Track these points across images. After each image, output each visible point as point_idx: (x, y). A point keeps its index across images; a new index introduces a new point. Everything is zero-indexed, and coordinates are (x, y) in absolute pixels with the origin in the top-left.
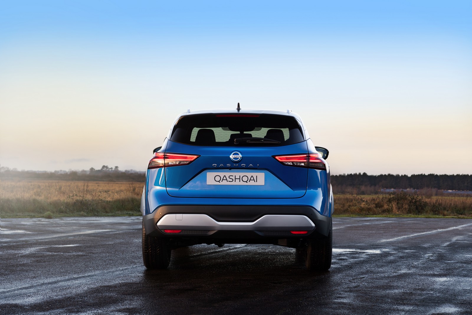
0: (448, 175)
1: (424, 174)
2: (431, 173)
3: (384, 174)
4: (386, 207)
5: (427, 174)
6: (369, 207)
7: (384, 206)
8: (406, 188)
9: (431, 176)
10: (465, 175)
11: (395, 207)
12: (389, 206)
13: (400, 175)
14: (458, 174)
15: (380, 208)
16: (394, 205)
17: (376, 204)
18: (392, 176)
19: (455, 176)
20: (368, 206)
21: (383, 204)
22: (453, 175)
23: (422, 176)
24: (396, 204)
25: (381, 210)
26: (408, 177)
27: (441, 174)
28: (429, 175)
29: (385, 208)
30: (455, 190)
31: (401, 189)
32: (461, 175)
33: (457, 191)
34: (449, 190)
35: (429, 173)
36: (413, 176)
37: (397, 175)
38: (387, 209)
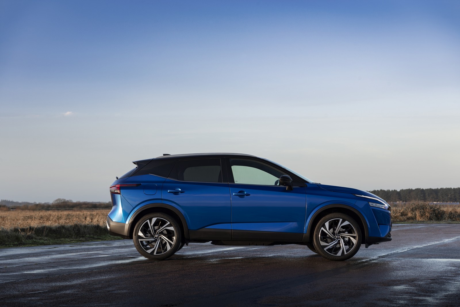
0: (433, 189)
1: (412, 189)
2: (418, 188)
3: (376, 190)
4: (410, 215)
5: (414, 189)
7: (408, 214)
8: (396, 202)
9: (418, 190)
10: (448, 189)
11: (418, 215)
12: (412, 214)
13: (391, 190)
14: (442, 187)
15: (405, 216)
16: (417, 214)
17: (401, 213)
18: (384, 191)
19: (439, 189)
20: (395, 215)
22: (438, 189)
23: (410, 191)
24: (419, 212)
25: (406, 218)
26: (398, 192)
27: (427, 188)
28: (416, 189)
29: (410, 216)
30: (440, 202)
31: (392, 202)
32: (445, 189)
33: (441, 202)
34: (434, 202)
35: (416, 188)
36: (402, 191)
37: (388, 190)
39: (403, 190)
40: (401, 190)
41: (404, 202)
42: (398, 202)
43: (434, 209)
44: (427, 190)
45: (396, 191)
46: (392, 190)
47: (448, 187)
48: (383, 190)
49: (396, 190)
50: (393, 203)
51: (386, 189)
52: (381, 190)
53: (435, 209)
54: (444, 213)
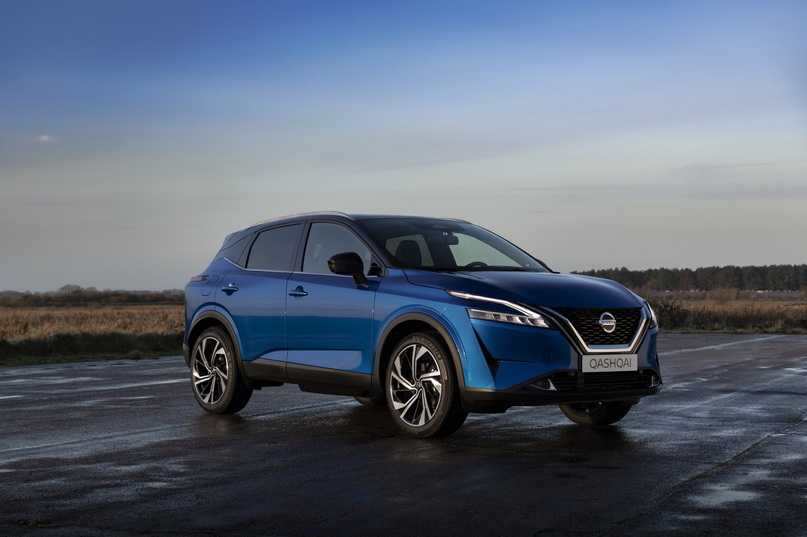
0: (756, 267)
1: (718, 267)
2: (729, 265)
3: (653, 269)
5: (721, 266)
8: (690, 290)
9: (729, 269)
10: (784, 266)
14: (774, 264)
18: (667, 271)
19: (768, 267)
22: (765, 267)
23: (714, 271)
26: (692, 272)
27: (746, 265)
28: (725, 268)
30: (769, 290)
31: (681, 291)
32: (779, 267)
33: (771, 291)
34: (758, 290)
35: (726, 265)
36: (700, 270)
37: (674, 269)
39: (702, 268)
40: (698, 270)
41: (704, 291)
42: (692, 291)
44: (746, 268)
45: (690, 270)
46: (682, 269)
47: (786, 263)
48: (665, 268)
49: (689, 268)
50: (684, 293)
52: (662, 269)
54: (686, 313)
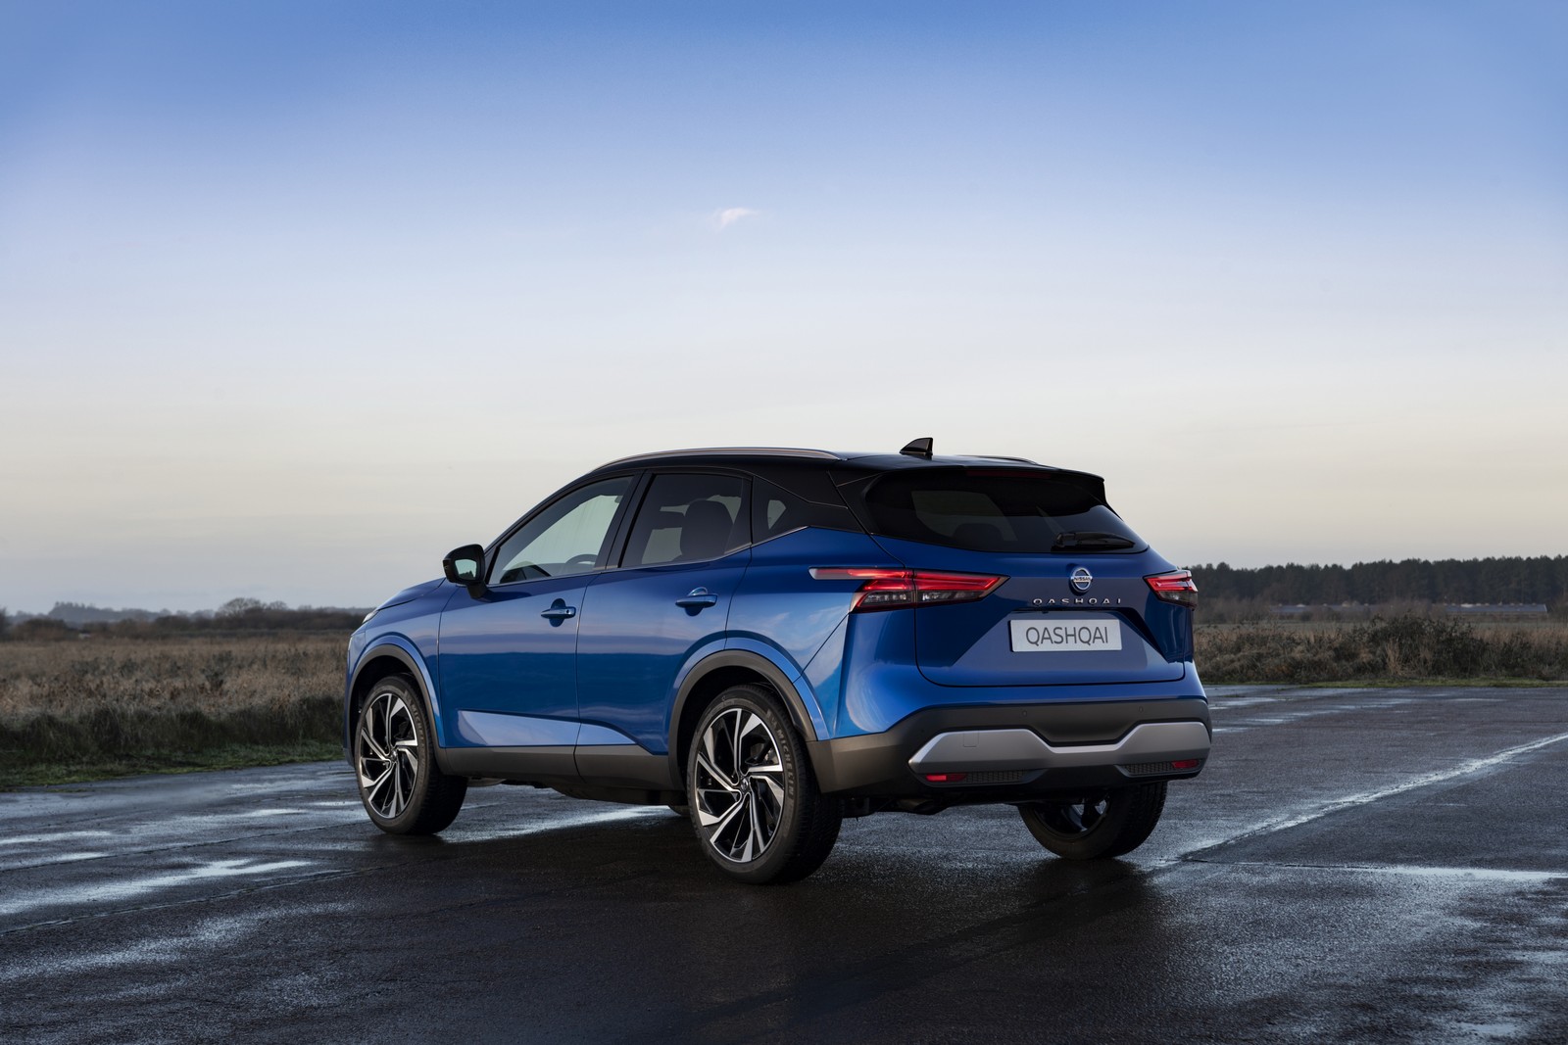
0: (1459, 562)
1: (1391, 561)
2: (1411, 558)
3: (1275, 565)
4: (1365, 656)
5: (1397, 560)
6: (1316, 659)
7: (1358, 654)
9: (1410, 565)
10: (1510, 560)
11: (1395, 657)
12: (1374, 653)
14: (1490, 557)
15: (1347, 660)
16: (1390, 652)
17: (1336, 650)
19: (1481, 562)
20: (1314, 656)
21: (1355, 649)
23: (1383, 569)
24: (1396, 647)
25: (1351, 666)
26: (1344, 570)
27: (1440, 559)
28: (1404, 563)
29: (1365, 660)
30: (1483, 603)
32: (1500, 560)
33: (1487, 604)
34: (1464, 603)
35: (1405, 558)
36: (1359, 568)
38: (1369, 663)
39: (1361, 564)
40: (1355, 566)
41: (1366, 605)
42: (1344, 605)
43: (1451, 635)
44: (1441, 565)
45: (1341, 567)
46: (1326, 566)
48: (1296, 564)
49: (1339, 564)
51: (1306, 563)
52: (1291, 567)
53: (1453, 634)
